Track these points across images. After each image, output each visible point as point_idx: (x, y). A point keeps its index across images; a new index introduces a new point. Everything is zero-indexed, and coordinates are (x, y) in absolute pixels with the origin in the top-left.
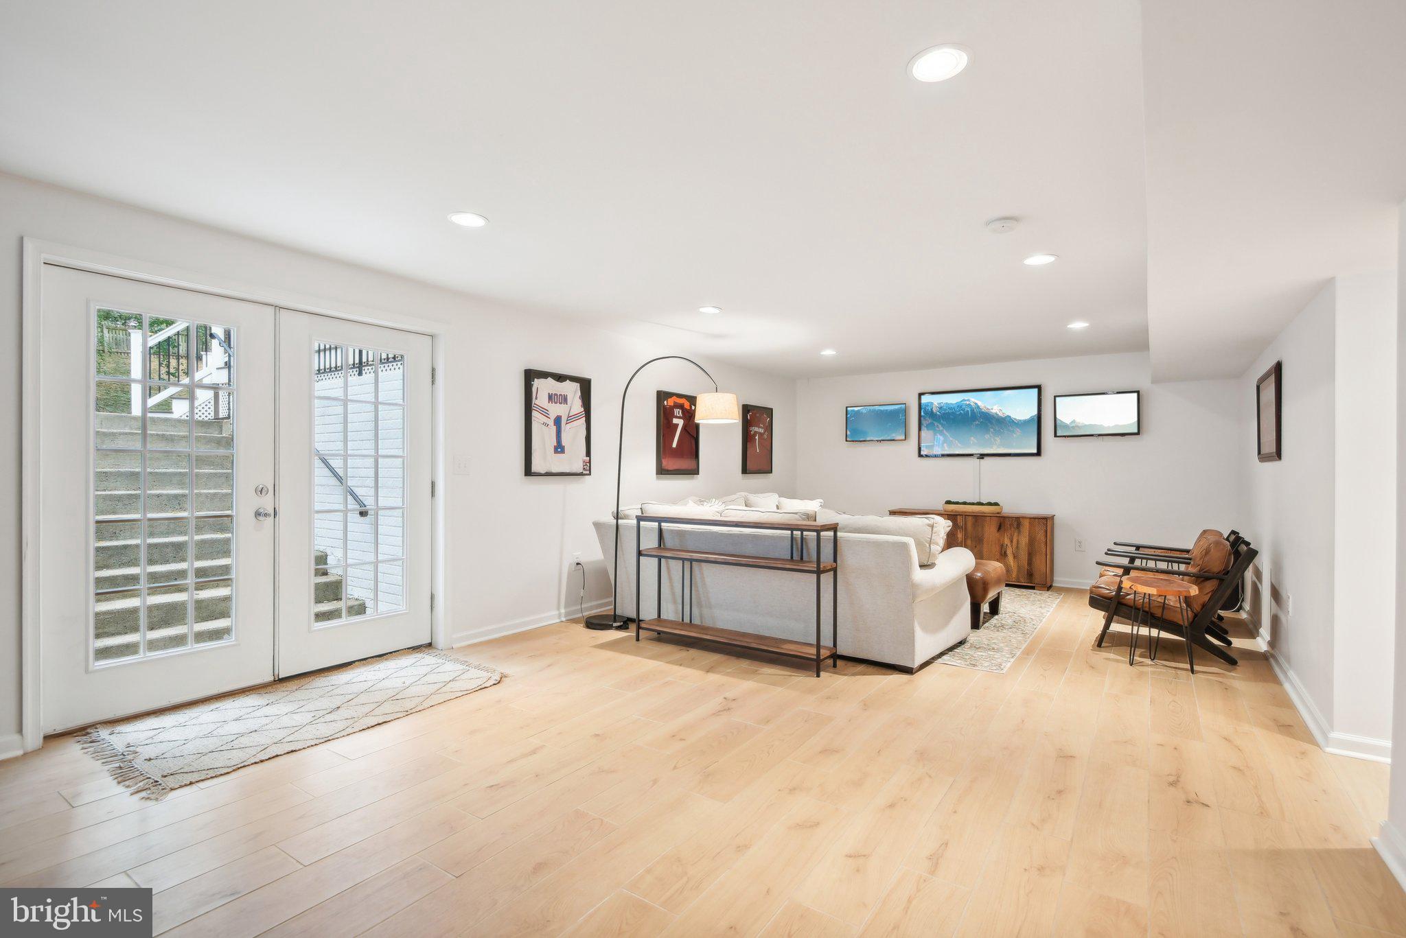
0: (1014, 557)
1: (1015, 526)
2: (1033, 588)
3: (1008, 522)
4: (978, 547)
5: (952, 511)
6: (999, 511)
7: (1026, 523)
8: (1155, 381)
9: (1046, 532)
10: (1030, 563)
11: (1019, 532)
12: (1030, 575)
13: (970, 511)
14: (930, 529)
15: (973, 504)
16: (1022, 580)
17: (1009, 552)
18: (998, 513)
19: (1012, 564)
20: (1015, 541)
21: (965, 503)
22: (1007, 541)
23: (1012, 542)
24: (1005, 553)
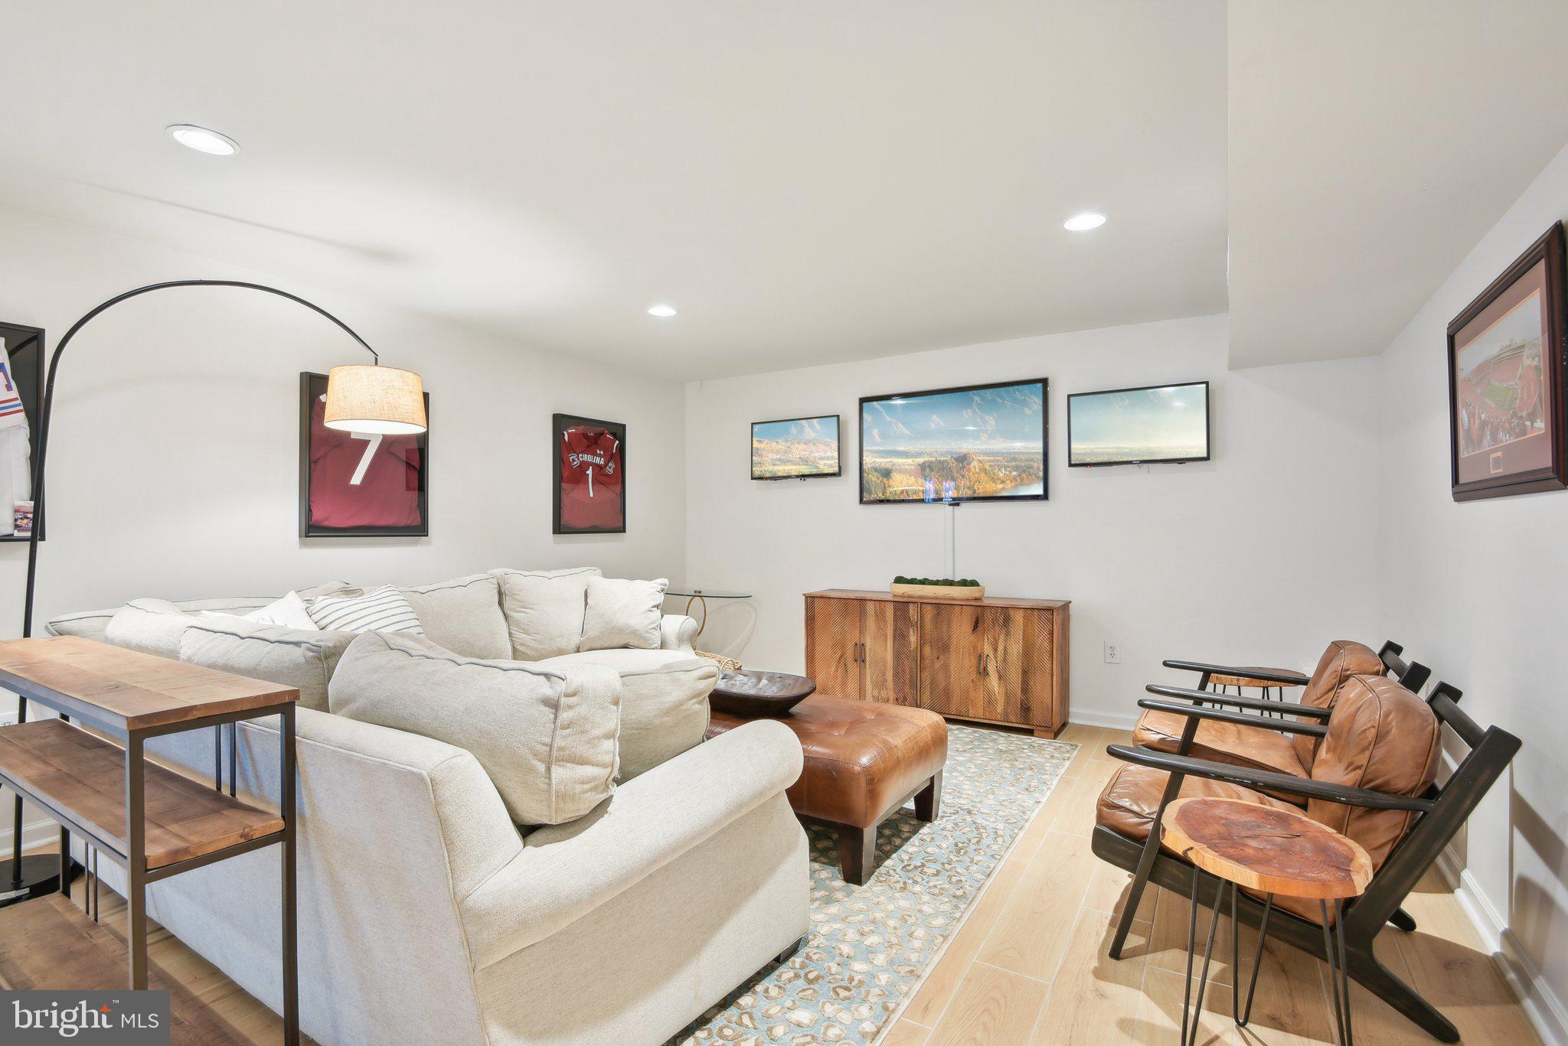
0: (1000, 677)
1: (1001, 621)
2: (1029, 732)
3: (989, 616)
4: (941, 657)
5: (903, 596)
6: (977, 595)
7: (1018, 618)
8: (1235, 364)
9: (1051, 633)
10: (1025, 689)
11: (1008, 634)
12: (1026, 709)
13: (931, 595)
14: (549, 713)
15: (936, 583)
16: (1012, 718)
17: (991, 668)
18: (976, 599)
19: (996, 689)
20: (1001, 648)
21: (924, 582)
22: (988, 649)
23: (996, 650)
24: (985, 669)
